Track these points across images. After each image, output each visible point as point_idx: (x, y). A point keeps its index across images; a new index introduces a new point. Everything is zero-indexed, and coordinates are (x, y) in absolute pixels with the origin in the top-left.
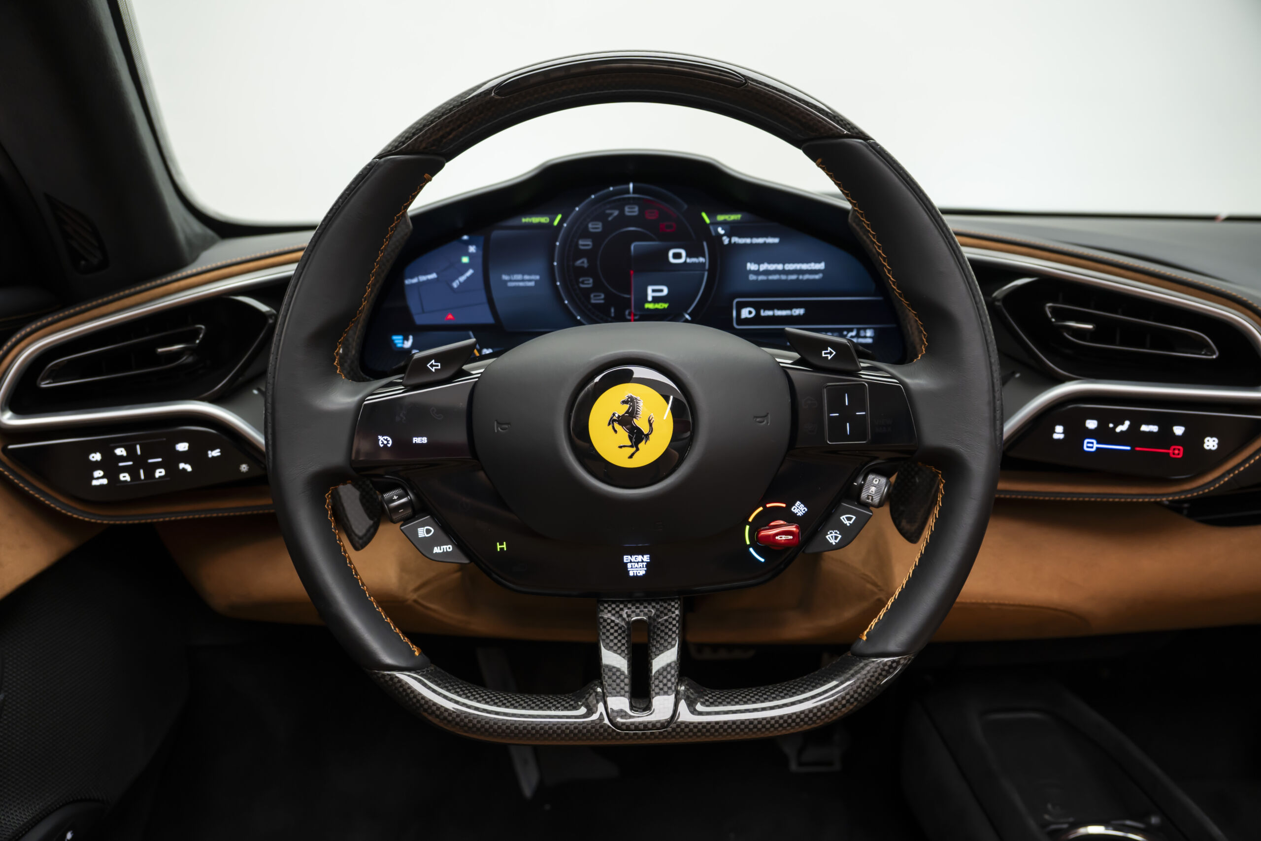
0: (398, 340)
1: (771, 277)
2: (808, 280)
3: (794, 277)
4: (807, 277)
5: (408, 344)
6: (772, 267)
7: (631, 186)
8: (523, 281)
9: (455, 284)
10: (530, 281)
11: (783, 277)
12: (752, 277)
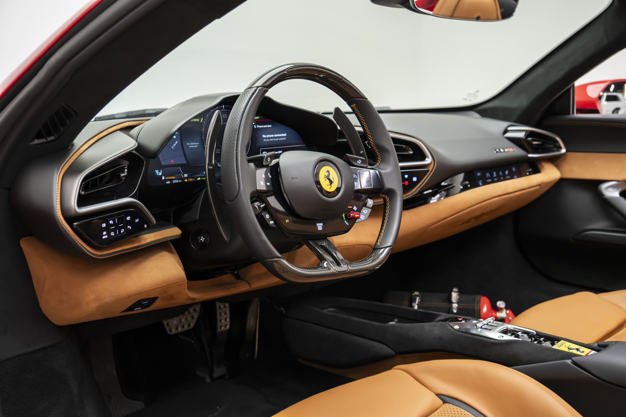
0: (157, 171)
1: (271, 140)
2: (282, 140)
3: (277, 139)
4: (281, 139)
5: (160, 174)
6: (270, 136)
7: (223, 106)
8: (194, 145)
9: (173, 148)
10: (196, 145)
11: (274, 140)
12: (265, 140)
